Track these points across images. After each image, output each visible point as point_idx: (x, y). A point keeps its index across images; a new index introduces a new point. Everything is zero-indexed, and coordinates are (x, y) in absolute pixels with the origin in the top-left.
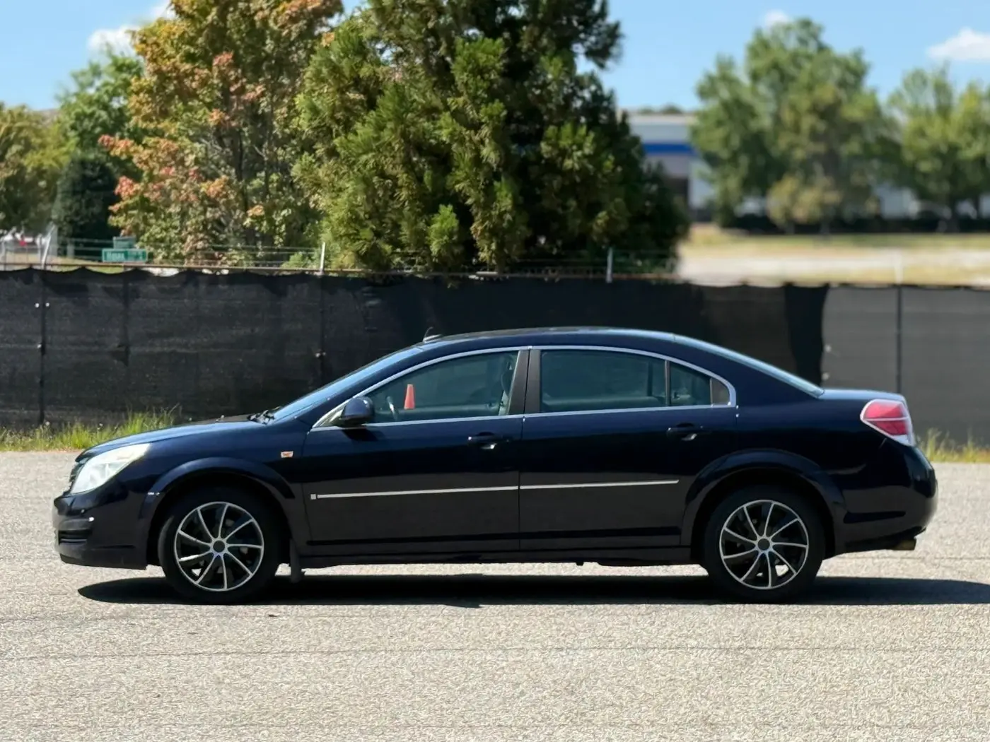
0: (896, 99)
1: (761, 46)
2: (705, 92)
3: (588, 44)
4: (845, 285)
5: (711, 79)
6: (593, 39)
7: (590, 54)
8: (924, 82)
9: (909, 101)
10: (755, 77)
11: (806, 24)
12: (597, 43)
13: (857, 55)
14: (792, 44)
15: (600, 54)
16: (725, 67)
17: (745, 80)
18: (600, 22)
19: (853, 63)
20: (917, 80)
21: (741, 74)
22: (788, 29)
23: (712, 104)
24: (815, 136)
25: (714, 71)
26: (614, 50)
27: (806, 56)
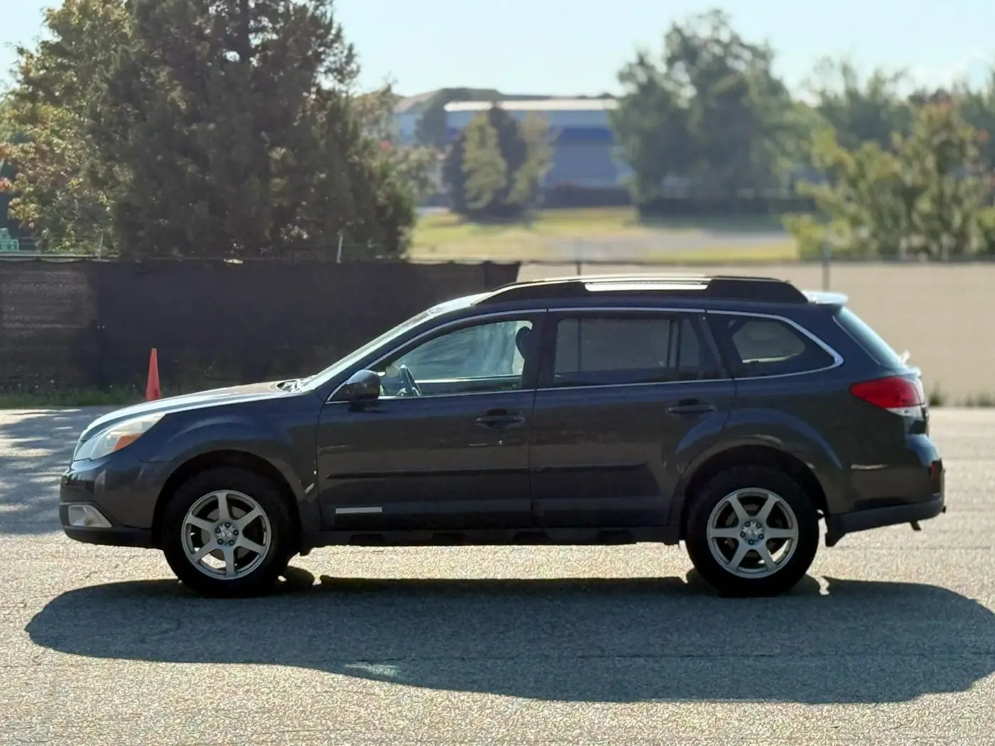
0: (806, 84)
1: (676, 33)
2: (624, 77)
5: (630, 66)
8: (832, 66)
9: (818, 86)
10: (671, 61)
11: (717, 12)
13: (766, 43)
14: (704, 31)
16: (642, 56)
17: (661, 68)
19: (762, 49)
20: (824, 65)
21: (657, 61)
22: (700, 17)
23: (629, 88)
25: (633, 59)
27: (718, 42)
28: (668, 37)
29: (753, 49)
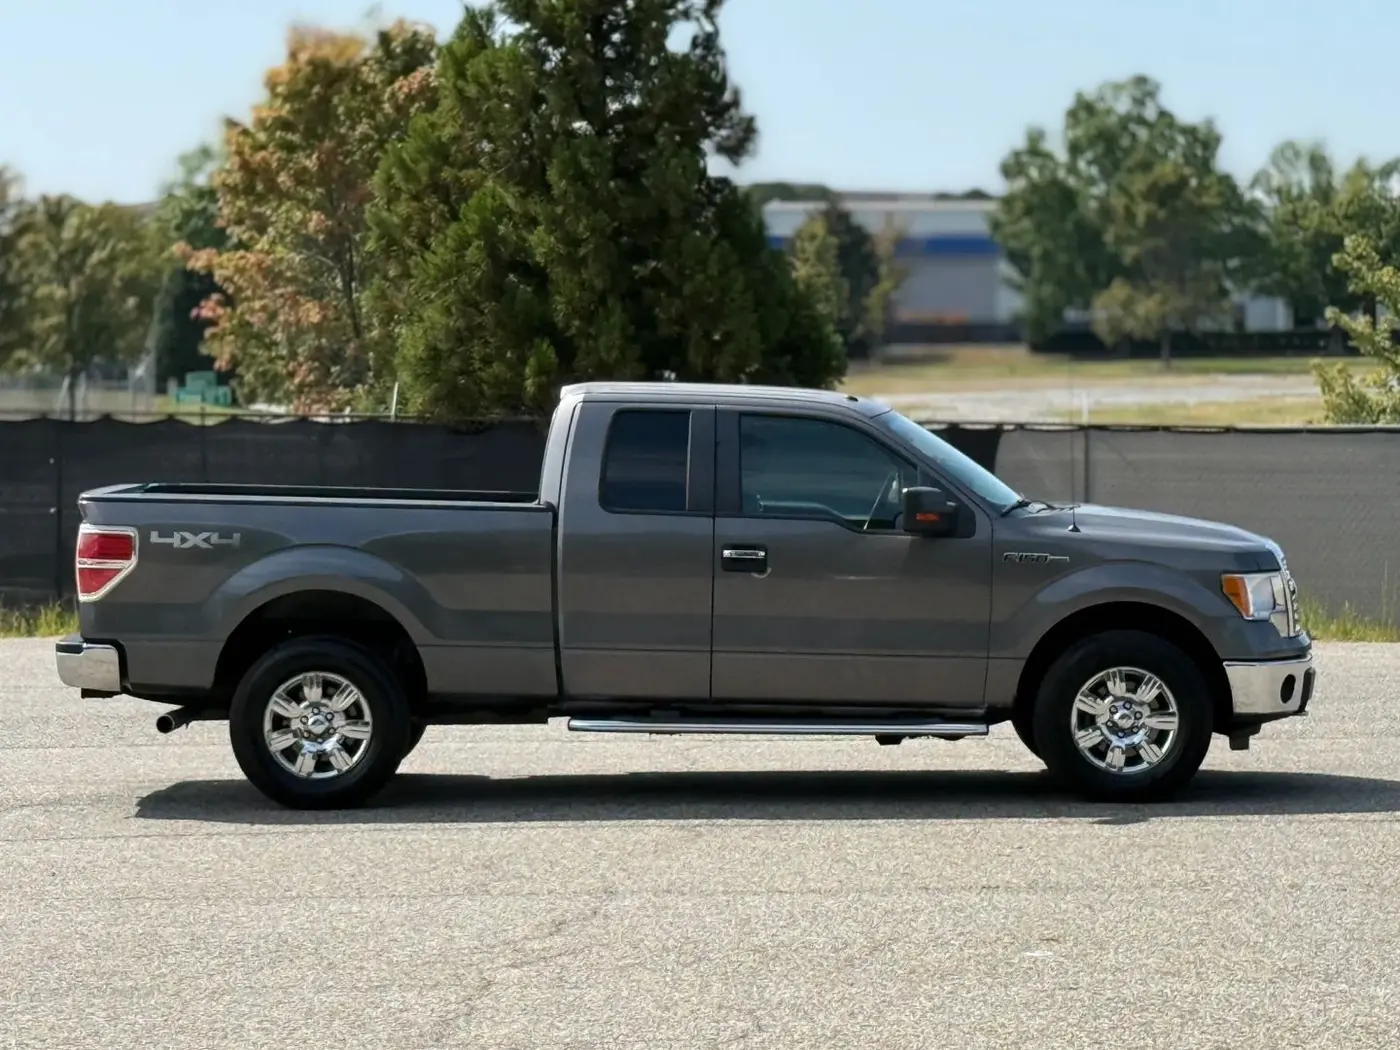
0: (1261, 180)
1: (1083, 110)
2: (1012, 168)
3: (717, 139)
4: (1021, 427)
5: (1017, 154)
6: (724, 132)
7: (721, 149)
8: (1297, 154)
9: (1276, 180)
10: (1075, 149)
11: (1141, 81)
12: (728, 138)
13: (1209, 123)
14: (1123, 106)
15: (735, 150)
16: (1035, 140)
17: (1062, 155)
18: (733, 111)
19: (1203, 130)
20: (1286, 153)
21: (1057, 147)
22: (1118, 88)
23: (1020, 184)
24: (1153, 226)
25: (1020, 143)
26: (750, 146)
27: (1141, 121)
28: (1073, 115)
29: (1190, 132)
